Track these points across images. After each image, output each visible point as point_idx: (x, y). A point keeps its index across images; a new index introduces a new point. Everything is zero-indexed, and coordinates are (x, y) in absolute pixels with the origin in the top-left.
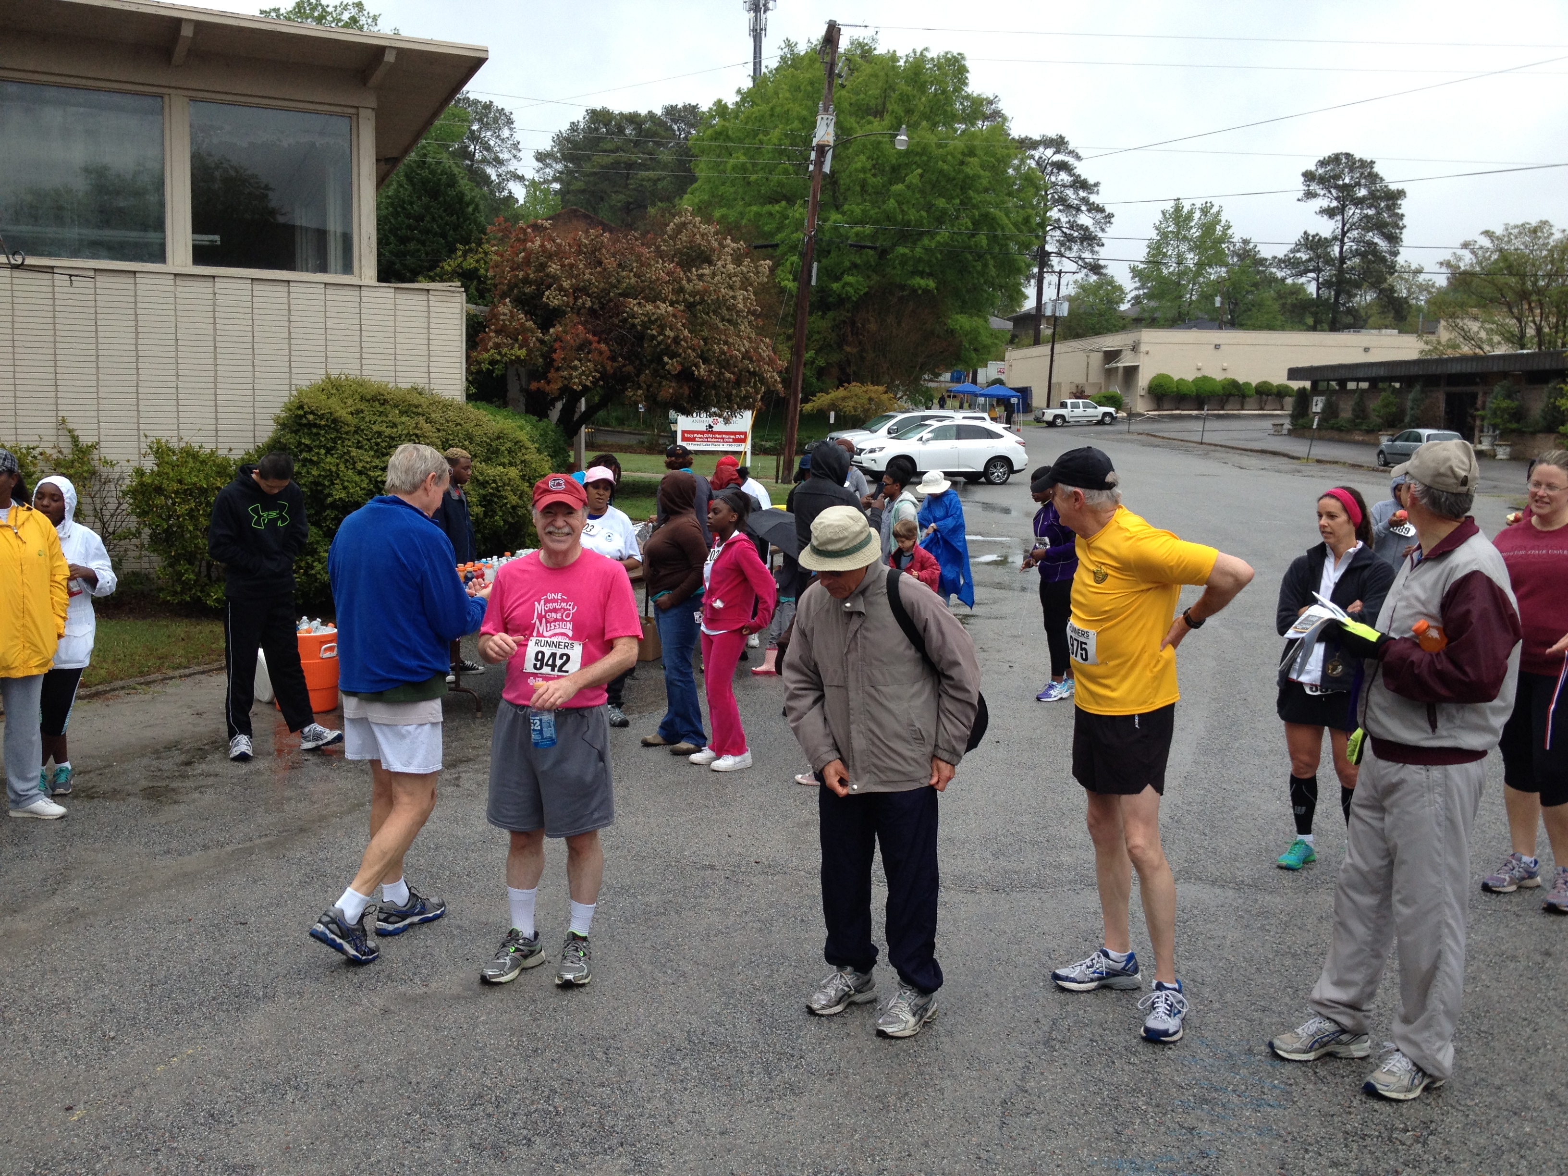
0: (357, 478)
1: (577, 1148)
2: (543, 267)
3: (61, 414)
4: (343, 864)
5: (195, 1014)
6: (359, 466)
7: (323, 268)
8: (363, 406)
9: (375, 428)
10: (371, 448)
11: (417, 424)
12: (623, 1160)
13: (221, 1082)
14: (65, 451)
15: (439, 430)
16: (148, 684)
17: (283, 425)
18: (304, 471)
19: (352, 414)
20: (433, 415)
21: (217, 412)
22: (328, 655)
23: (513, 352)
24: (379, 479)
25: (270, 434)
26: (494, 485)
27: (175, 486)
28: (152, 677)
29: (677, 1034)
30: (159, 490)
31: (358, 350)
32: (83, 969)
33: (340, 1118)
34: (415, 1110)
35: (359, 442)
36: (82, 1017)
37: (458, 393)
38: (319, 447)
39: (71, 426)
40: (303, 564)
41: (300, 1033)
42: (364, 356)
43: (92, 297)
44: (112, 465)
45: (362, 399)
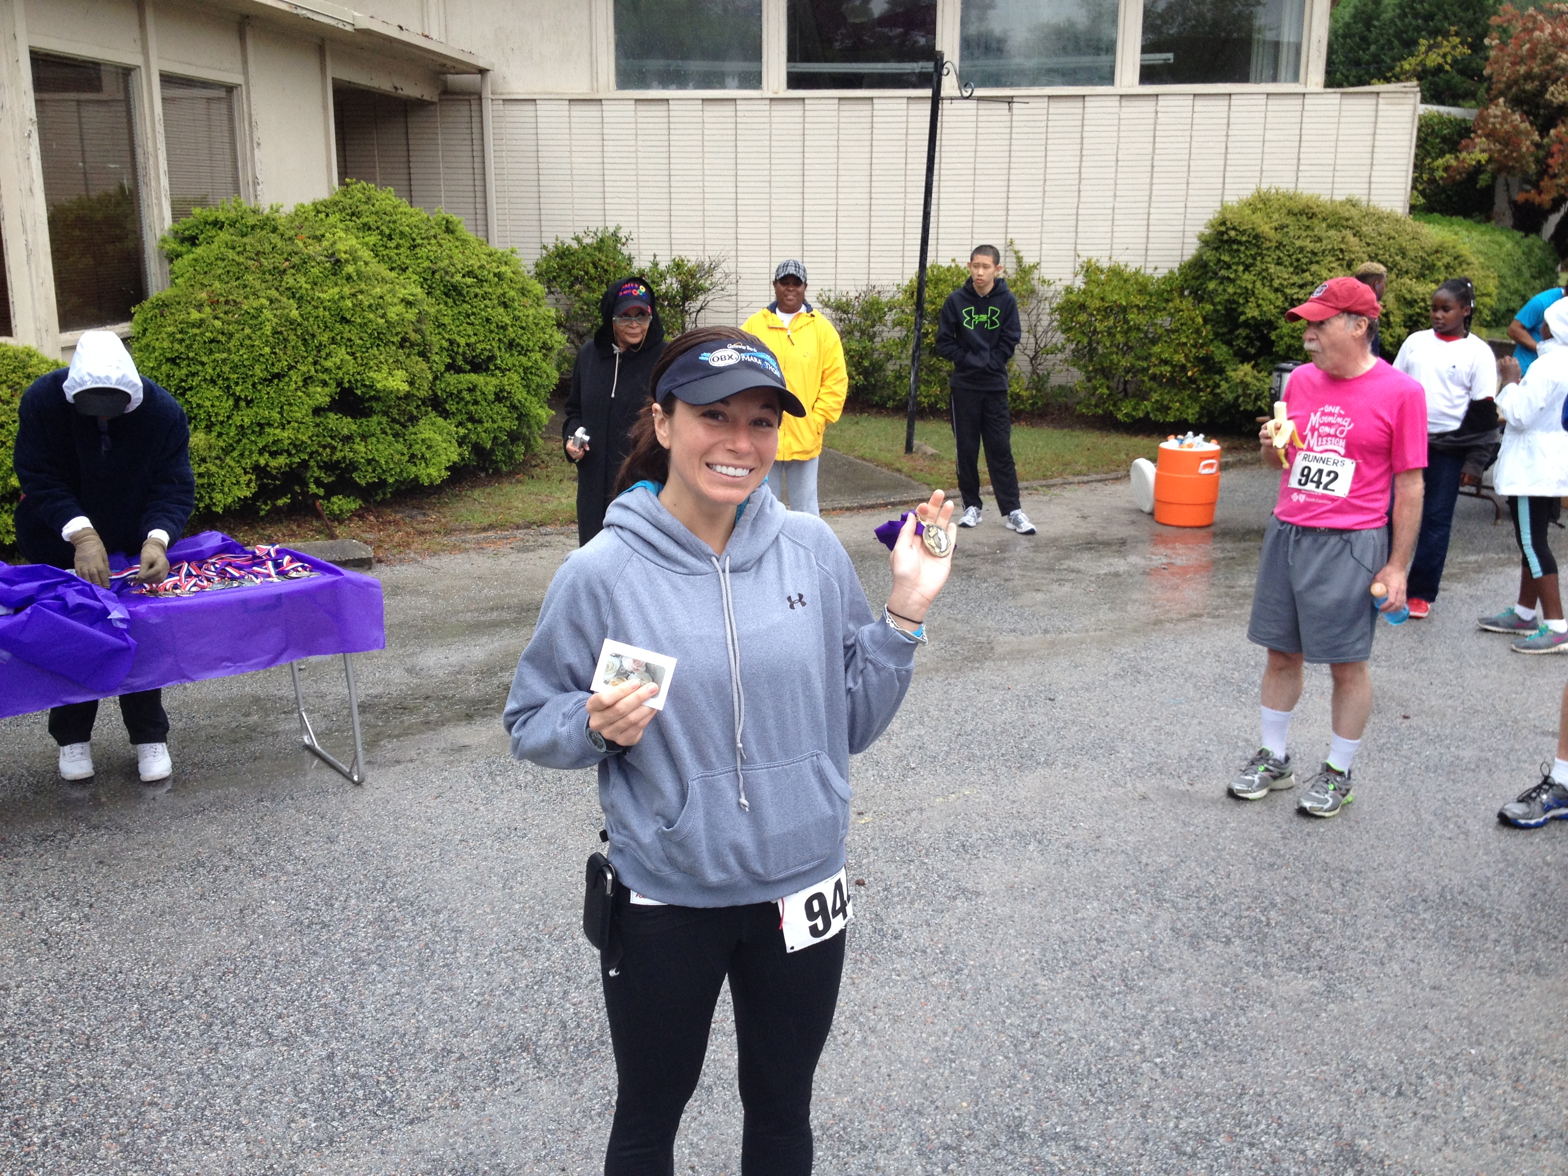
0: (1272, 296)
1: (1272, 958)
2: (1552, 57)
3: (1009, 236)
4: (1160, 665)
5: (983, 764)
6: (1276, 283)
7: (1274, 79)
8: (1289, 220)
9: (1298, 243)
10: (1291, 264)
11: (1343, 238)
12: (1315, 983)
13: (982, 822)
14: (1010, 271)
15: (1368, 245)
16: (1049, 486)
17: (1206, 242)
18: (1220, 289)
19: (1276, 229)
20: (1364, 229)
21: (1148, 231)
22: (1207, 471)
23: (1473, 156)
24: (1295, 297)
25: (1194, 252)
26: (1422, 304)
27: (1097, 303)
28: (1054, 481)
29: (1430, 886)
30: (1083, 307)
31: (1295, 161)
32: (912, 712)
33: (1066, 875)
34: (1134, 886)
35: (1279, 258)
36: (897, 747)
37: (1402, 204)
38: (1238, 264)
39: (1017, 248)
40: (1210, 383)
41: (1062, 798)
42: (1301, 168)
43: (1044, 124)
44: (1049, 285)
45: (1290, 213)
